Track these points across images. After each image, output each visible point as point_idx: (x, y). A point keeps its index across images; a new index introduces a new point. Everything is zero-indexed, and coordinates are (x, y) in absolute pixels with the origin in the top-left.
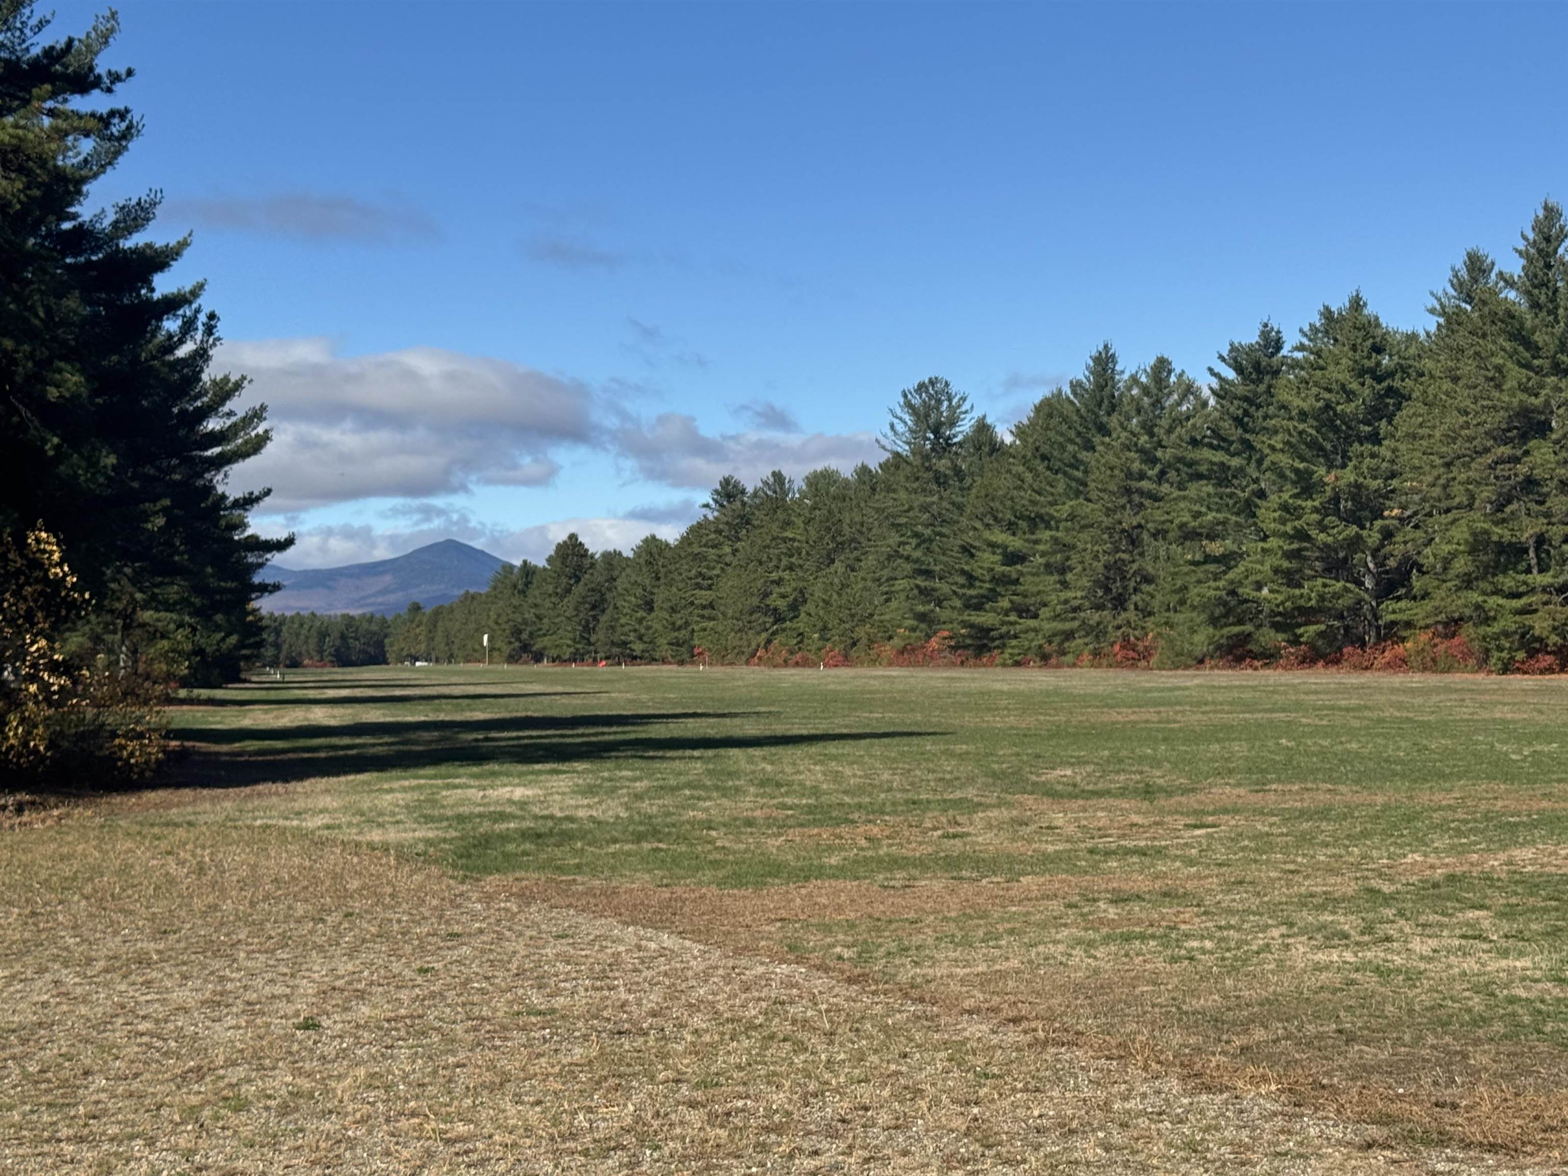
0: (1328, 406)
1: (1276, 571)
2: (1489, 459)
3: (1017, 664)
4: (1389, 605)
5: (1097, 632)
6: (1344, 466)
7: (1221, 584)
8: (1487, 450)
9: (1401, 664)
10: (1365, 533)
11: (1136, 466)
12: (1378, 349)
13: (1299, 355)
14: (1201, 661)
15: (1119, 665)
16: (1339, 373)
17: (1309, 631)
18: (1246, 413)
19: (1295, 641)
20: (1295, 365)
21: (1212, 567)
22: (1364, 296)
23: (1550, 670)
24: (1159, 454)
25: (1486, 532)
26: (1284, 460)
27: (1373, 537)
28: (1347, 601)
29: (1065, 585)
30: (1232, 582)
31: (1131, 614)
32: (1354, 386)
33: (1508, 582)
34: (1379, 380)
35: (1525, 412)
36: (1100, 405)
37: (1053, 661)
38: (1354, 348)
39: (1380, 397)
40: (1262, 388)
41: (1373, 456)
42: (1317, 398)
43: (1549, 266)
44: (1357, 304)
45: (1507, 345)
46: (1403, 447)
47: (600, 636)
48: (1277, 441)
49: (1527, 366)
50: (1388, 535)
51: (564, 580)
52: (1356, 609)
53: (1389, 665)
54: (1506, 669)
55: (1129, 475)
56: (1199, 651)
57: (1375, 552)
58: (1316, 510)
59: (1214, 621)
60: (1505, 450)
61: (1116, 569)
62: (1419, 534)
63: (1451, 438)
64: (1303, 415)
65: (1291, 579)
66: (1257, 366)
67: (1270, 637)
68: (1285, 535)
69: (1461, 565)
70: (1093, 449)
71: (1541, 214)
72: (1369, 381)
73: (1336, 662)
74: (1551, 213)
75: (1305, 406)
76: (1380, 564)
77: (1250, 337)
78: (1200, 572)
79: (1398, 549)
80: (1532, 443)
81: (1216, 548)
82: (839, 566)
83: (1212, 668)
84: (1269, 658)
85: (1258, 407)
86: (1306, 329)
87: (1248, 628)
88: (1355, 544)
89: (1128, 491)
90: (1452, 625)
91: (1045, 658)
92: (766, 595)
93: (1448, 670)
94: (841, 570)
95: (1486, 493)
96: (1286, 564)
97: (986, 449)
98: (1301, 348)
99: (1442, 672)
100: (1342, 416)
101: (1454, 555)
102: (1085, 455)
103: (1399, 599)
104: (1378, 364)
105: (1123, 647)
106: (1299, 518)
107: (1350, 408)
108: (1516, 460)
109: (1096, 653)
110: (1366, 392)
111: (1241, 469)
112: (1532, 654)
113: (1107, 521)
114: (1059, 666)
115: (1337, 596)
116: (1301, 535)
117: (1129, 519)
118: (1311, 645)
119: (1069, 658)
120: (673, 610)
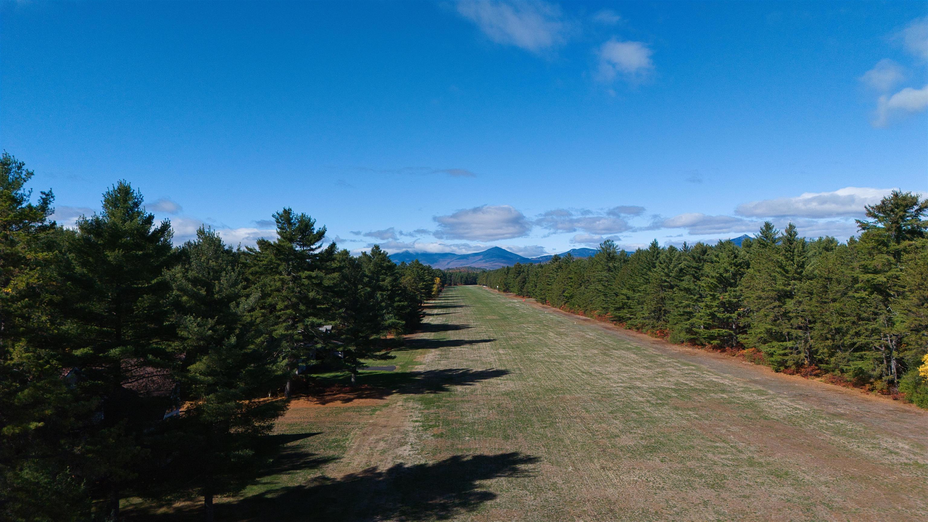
0: (721, 275)
4: (740, 336)
5: (653, 326)
9: (744, 357)
10: (732, 315)
11: (664, 278)
14: (682, 342)
15: (658, 337)
19: (711, 344)
23: (792, 374)
26: (707, 290)
27: (735, 316)
31: (662, 322)
35: (784, 291)
36: (653, 257)
37: (640, 330)
41: (734, 291)
47: (524, 290)
49: (784, 276)
50: (739, 315)
51: (516, 275)
52: (730, 336)
53: (740, 357)
54: (776, 371)
57: (736, 320)
59: (686, 333)
61: (658, 308)
65: (710, 325)
67: (703, 341)
70: (651, 271)
72: (733, 267)
73: (723, 352)
82: (583, 287)
83: (686, 346)
84: (702, 346)
87: (696, 337)
88: (729, 318)
89: (661, 286)
91: (637, 329)
92: (564, 292)
94: (584, 289)
97: (622, 261)
102: (649, 273)
105: (660, 332)
107: (727, 275)
108: (780, 306)
109: (652, 332)
110: (732, 270)
112: (786, 369)
114: (641, 333)
115: (723, 333)
117: (662, 295)
118: (716, 346)
119: (644, 331)
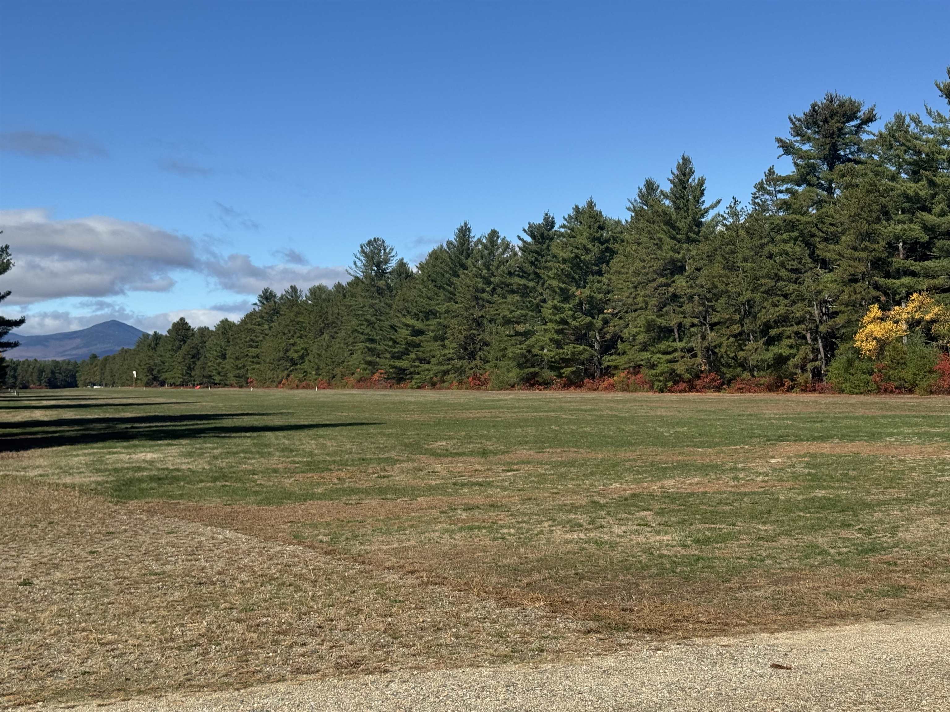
0: (577, 256)
1: (551, 340)
2: (655, 284)
3: (419, 388)
4: (606, 357)
5: (460, 371)
6: (585, 287)
7: (524, 346)
8: (654, 280)
9: (611, 387)
10: (595, 321)
11: (480, 285)
12: (601, 228)
13: (563, 230)
14: (513, 386)
15: (471, 388)
16: (583, 240)
17: (567, 371)
18: (536, 259)
19: (560, 376)
20: (561, 235)
21: (519, 338)
22: (594, 200)
23: (684, 391)
24: (492, 279)
25: (654, 321)
26: (555, 283)
27: (598, 323)
28: (586, 356)
29: (444, 346)
30: (529, 346)
31: (478, 362)
32: (590, 246)
33: (662, 346)
34: (602, 244)
35: (673, 261)
36: (462, 253)
37: (438, 386)
38: (590, 227)
39: (603, 252)
40: (545, 246)
41: (599, 282)
42: (571, 252)
43: (685, 188)
44: (591, 205)
45: (664, 228)
46: (614, 278)
47: (196, 372)
48: (551, 274)
49: (674, 238)
50: (606, 322)
51: (177, 343)
52: (590, 360)
53: (606, 388)
54: (661, 391)
55: (477, 290)
56: (513, 381)
57: (600, 331)
58: (571, 309)
59: (520, 366)
60: (662, 280)
61: (471, 339)
62: (622, 322)
63: (637, 273)
64: (564, 261)
65: (559, 345)
66: (542, 235)
67: (548, 374)
68: (556, 322)
69: (641, 338)
70: (458, 276)
71: (681, 161)
72: (597, 244)
73: (580, 386)
74: (686, 161)
75: (565, 256)
76: (602, 337)
77: (539, 220)
78: (514, 340)
79: (611, 329)
80: (677, 277)
81: (521, 328)
82: (326, 336)
83: (518, 390)
84: (547, 384)
85: (543, 256)
86: (566, 217)
87: (536, 369)
88: (590, 326)
89: (477, 298)
90: (637, 368)
91: (433, 385)
92: (287, 351)
93: (635, 391)
94: (327, 338)
95: (654, 301)
96: (556, 337)
97: (404, 276)
98: (564, 226)
99: (632, 392)
100: (584, 262)
101: (638, 333)
102: (454, 280)
103: (611, 354)
104: (602, 235)
105: (473, 379)
106: (562, 313)
107: (588, 258)
108: (668, 285)
109: (460, 382)
110: (596, 249)
111: (534, 288)
112: (676, 383)
113: (466, 314)
114: (440, 389)
115: (581, 353)
116: (564, 322)
117: (477, 313)
118: (568, 378)
119: (446, 384)
120: (237, 358)
